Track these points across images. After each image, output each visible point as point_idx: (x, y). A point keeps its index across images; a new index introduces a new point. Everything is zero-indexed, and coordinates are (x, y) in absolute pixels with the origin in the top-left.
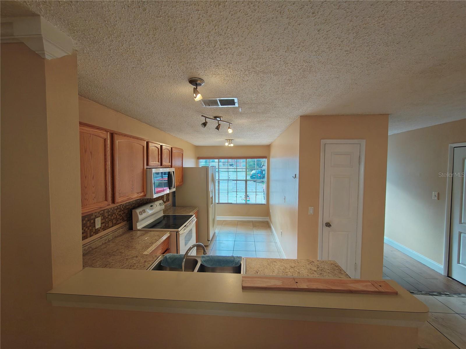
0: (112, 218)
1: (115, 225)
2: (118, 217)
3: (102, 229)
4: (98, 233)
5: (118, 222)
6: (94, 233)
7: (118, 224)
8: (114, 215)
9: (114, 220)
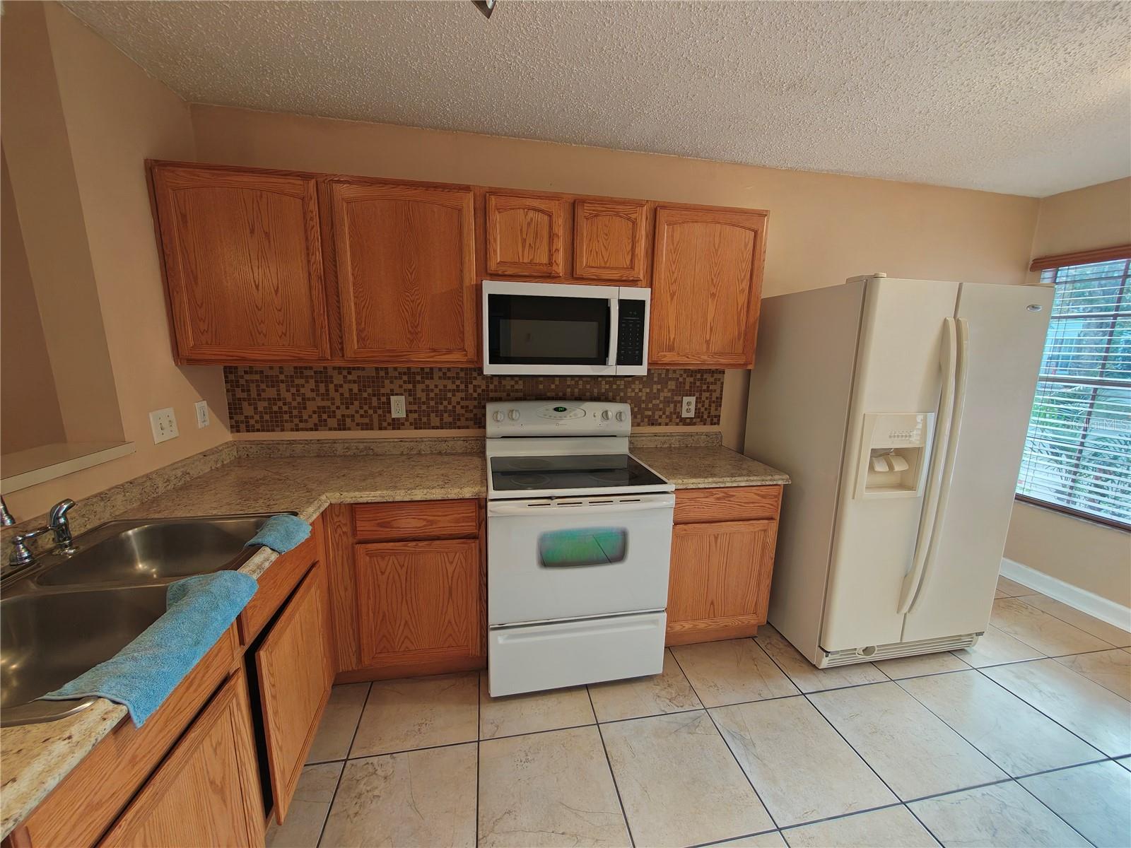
0: (441, 407)
1: (450, 428)
2: (459, 410)
3: (411, 424)
4: (399, 429)
5: (458, 423)
6: (389, 424)
7: (459, 428)
8: (445, 403)
9: (446, 415)
